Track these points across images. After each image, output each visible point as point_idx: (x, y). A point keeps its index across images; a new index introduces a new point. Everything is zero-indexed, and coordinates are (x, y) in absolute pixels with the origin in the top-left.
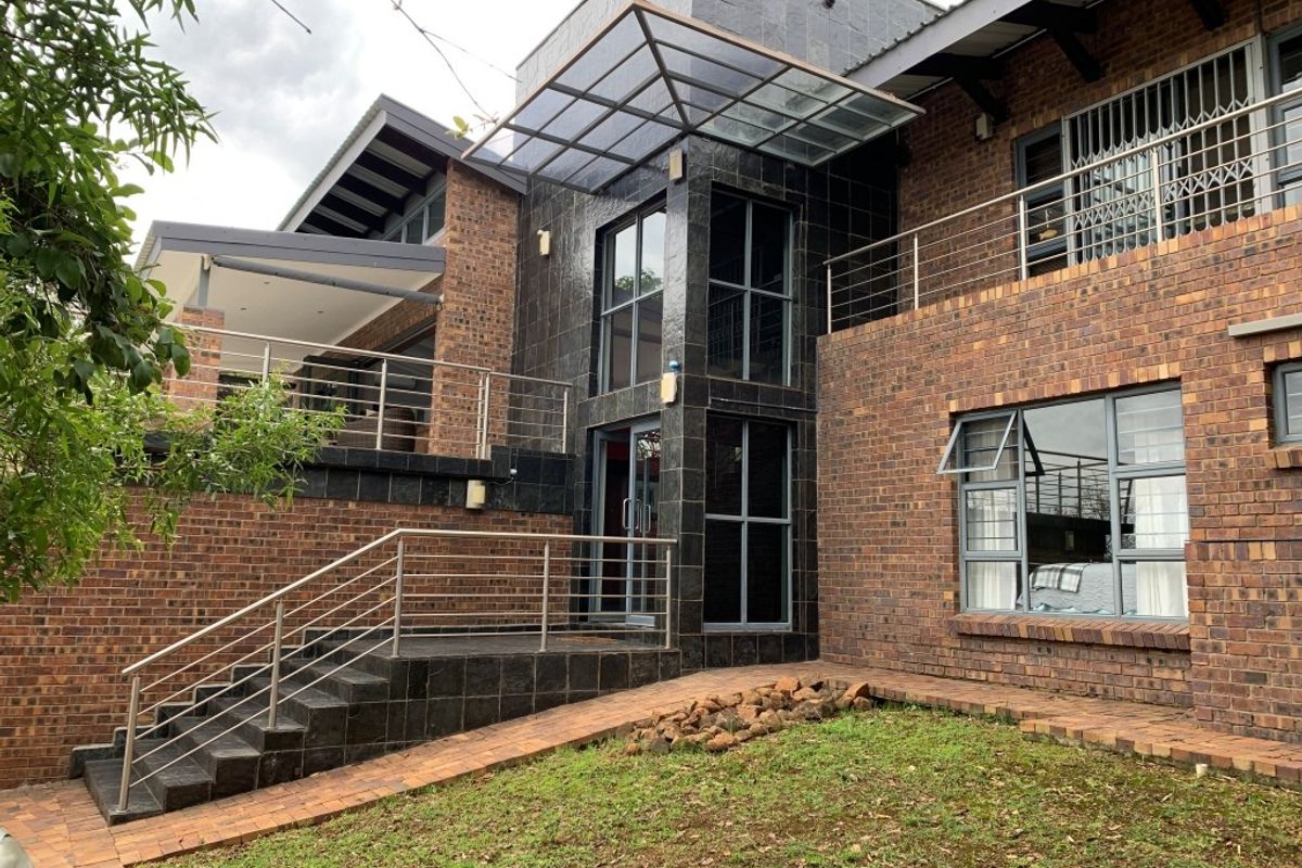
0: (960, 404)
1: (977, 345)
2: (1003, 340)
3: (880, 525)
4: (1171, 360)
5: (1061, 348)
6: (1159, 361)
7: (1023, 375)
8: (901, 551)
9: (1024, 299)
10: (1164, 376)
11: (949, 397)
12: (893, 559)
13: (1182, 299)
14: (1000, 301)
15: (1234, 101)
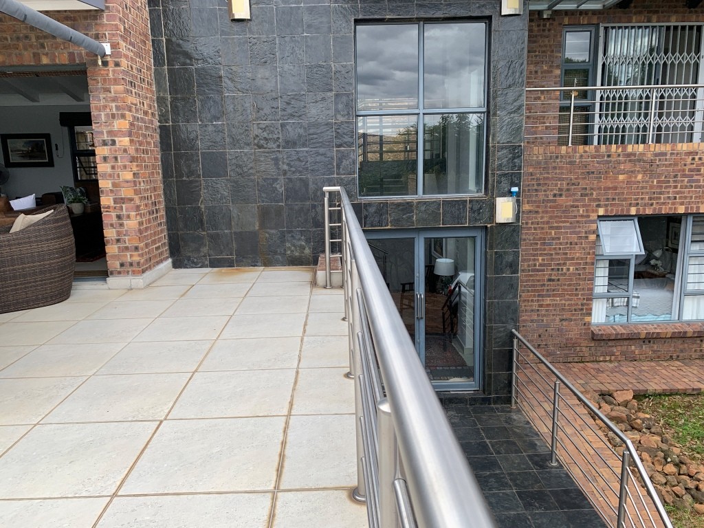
0: (606, 211)
1: (621, 177)
2: (640, 177)
3: (539, 281)
5: (676, 186)
7: (650, 199)
8: (554, 295)
9: (656, 155)
11: (598, 206)
12: (548, 301)
14: (641, 154)
15: (693, 54)
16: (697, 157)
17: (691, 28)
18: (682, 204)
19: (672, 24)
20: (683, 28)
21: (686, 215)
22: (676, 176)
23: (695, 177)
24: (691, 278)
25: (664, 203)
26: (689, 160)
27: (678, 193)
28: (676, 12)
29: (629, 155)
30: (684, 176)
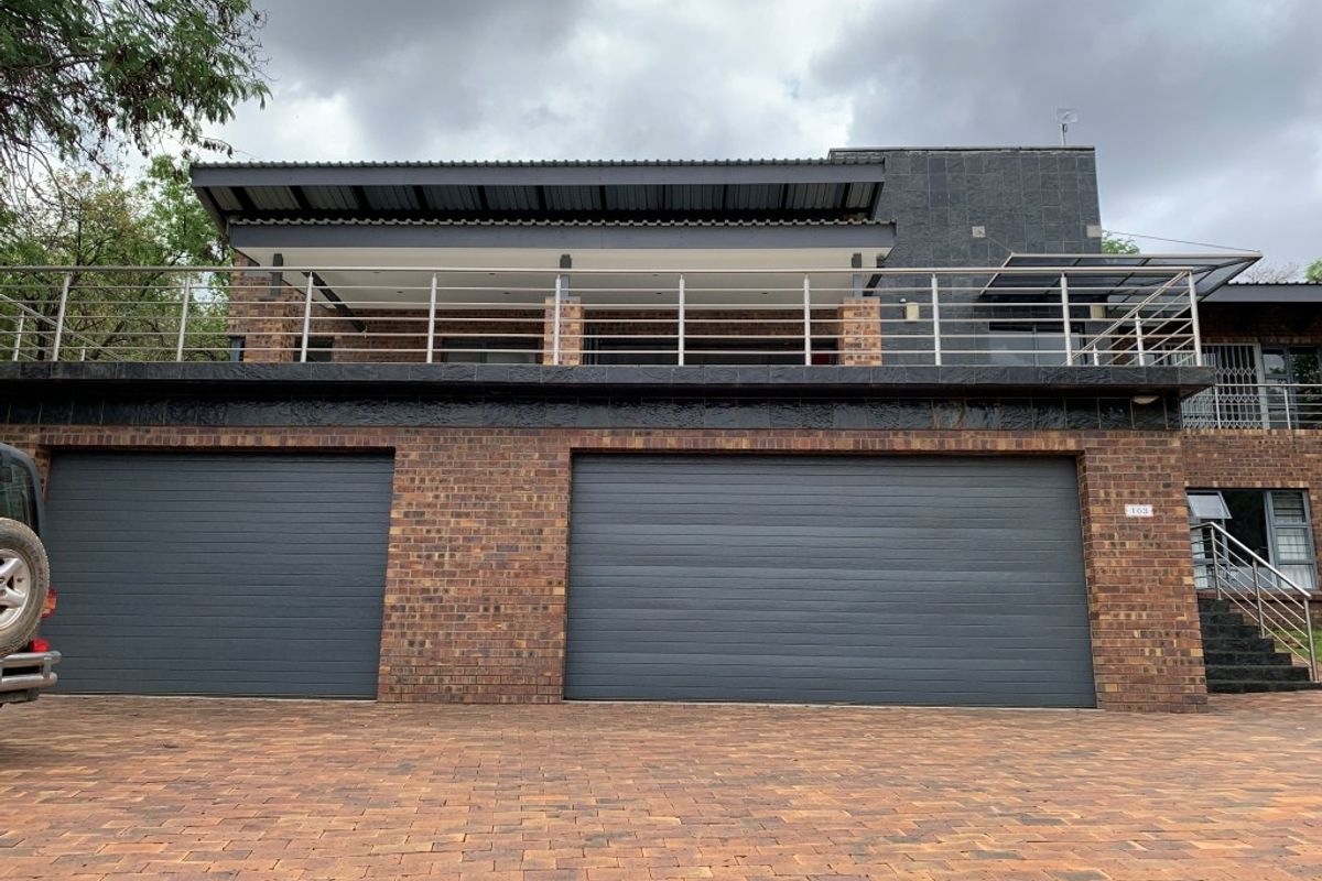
0: (1191, 484)
1: (1199, 455)
2: (1216, 455)
4: (1304, 480)
5: (1250, 465)
6: (1298, 479)
7: (1229, 474)
9: (1227, 438)
10: (1301, 486)
13: (1308, 455)
14: (1213, 436)
15: (1249, 368)
16: (1263, 441)
17: (1243, 348)
18: (1258, 479)
19: (1226, 345)
20: (1236, 348)
21: (1264, 490)
22: (1247, 456)
23: (1266, 458)
24: (1281, 549)
25: (1241, 479)
26: (1257, 442)
27: (1253, 470)
28: (1227, 335)
29: (1203, 437)
30: (1255, 456)
